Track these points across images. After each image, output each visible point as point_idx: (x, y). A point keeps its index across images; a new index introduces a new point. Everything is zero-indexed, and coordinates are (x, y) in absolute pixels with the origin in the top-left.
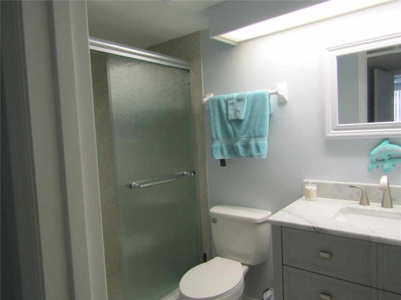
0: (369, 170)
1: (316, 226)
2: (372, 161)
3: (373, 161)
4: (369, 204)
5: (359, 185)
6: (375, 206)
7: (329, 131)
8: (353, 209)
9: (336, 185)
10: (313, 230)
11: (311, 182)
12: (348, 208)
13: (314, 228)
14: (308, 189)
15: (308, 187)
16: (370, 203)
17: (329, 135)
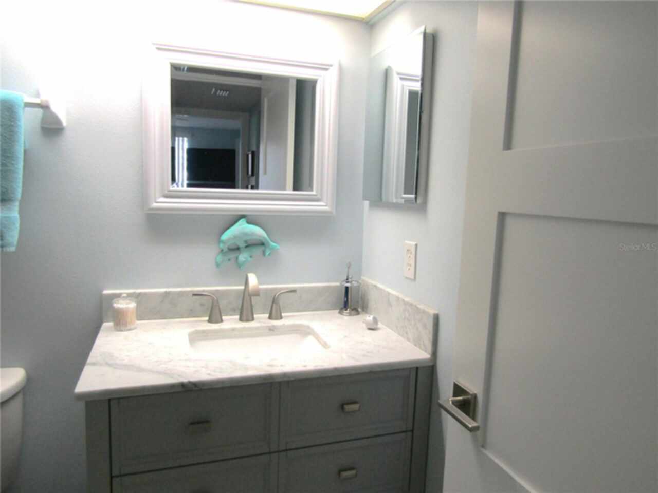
0: (218, 265)
1: (185, 380)
2: (222, 250)
3: (224, 251)
4: (222, 321)
5: (204, 291)
6: (231, 322)
7: (155, 198)
8: (203, 332)
9: (167, 294)
10: (180, 389)
11: (125, 295)
12: (197, 332)
13: (182, 385)
14: (122, 309)
15: (120, 305)
16: (224, 318)
17: (155, 205)
